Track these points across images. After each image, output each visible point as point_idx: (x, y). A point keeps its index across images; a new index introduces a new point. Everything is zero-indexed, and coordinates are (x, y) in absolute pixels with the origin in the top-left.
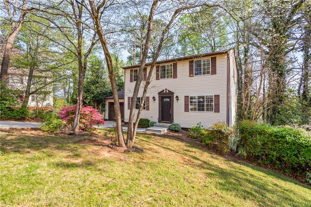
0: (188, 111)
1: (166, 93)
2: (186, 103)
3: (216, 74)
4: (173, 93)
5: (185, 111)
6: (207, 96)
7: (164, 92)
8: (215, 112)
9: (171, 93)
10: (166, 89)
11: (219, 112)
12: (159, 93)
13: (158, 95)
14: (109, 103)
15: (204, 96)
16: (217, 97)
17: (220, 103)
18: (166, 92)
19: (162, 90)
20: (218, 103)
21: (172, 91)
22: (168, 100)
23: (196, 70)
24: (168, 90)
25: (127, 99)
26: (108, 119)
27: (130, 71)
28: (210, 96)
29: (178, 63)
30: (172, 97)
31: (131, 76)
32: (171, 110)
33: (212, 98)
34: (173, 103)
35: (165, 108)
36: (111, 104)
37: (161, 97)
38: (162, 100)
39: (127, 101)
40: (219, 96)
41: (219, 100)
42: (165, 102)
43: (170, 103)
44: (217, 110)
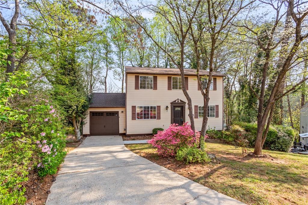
0: (198, 118)
1: (178, 103)
3: (216, 90)
4: (185, 103)
5: (195, 118)
7: (177, 101)
9: (183, 103)
12: (171, 103)
14: (90, 112)
16: (217, 106)
18: (178, 101)
19: (175, 100)
21: (184, 101)
22: (179, 109)
24: (180, 100)
25: (131, 108)
26: (89, 134)
27: (135, 76)
28: (213, 106)
29: (188, 78)
30: (184, 107)
31: (136, 83)
32: (182, 118)
33: (214, 107)
34: (185, 112)
35: (176, 116)
36: (93, 114)
37: (173, 107)
38: (174, 109)
39: (131, 110)
40: (218, 106)
41: (218, 108)
42: (176, 110)
43: (181, 112)
44: (217, 116)
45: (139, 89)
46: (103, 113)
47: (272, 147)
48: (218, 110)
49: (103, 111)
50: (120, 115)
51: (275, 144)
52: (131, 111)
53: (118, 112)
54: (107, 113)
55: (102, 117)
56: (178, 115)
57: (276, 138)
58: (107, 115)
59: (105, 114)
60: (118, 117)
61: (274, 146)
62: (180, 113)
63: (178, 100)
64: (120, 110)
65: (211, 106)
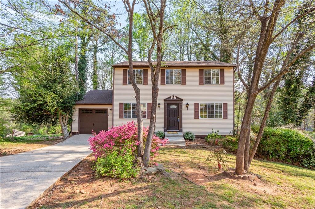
0: (199, 119)
1: (173, 100)
2: (196, 111)
3: (224, 84)
4: (182, 100)
5: (195, 118)
6: (217, 104)
7: (171, 98)
8: (223, 118)
9: (180, 100)
10: (173, 95)
11: (227, 118)
12: (165, 100)
13: (164, 101)
14: (80, 109)
15: (214, 104)
16: (225, 105)
17: (228, 110)
18: (173, 98)
19: (169, 96)
20: (226, 110)
21: (180, 98)
22: (175, 107)
23: (206, 79)
24: (176, 97)
25: (119, 105)
26: (78, 131)
27: (122, 70)
28: (219, 104)
29: (186, 70)
30: (181, 104)
31: (124, 77)
32: (179, 118)
33: (221, 106)
34: (182, 111)
35: (171, 116)
36: (82, 111)
37: (167, 104)
38: (168, 107)
39: (119, 107)
40: (227, 104)
41: (227, 107)
42: (171, 109)
43: (178, 111)
44: (226, 117)
45: (127, 84)
46: (92, 111)
47: (306, 164)
48: (227, 109)
49: (88, 108)
50: (109, 112)
51: (311, 159)
52: (119, 109)
53: (107, 109)
54: (96, 111)
55: (91, 114)
56: (173, 114)
57: (311, 150)
58: (96, 113)
59: (94, 112)
60: (107, 115)
61: (308, 161)
62: (176, 113)
63: (173, 96)
64: (108, 107)
65: (218, 104)
